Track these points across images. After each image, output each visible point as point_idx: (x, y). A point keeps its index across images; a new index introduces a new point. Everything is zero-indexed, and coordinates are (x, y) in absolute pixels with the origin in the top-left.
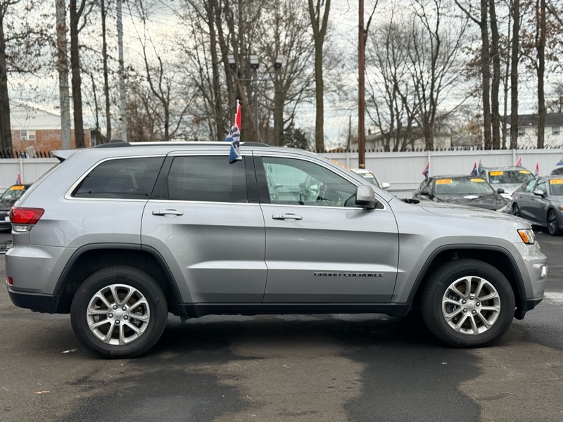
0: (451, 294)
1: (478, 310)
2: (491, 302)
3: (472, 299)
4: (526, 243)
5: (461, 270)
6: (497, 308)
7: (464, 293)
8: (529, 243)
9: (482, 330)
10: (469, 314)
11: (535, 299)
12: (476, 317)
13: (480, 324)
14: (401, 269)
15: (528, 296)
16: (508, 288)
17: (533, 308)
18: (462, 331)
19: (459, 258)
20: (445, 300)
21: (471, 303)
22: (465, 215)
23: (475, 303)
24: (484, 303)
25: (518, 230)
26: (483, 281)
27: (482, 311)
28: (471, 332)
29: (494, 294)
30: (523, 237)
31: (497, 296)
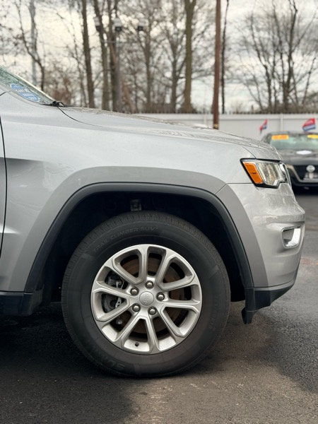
0: (111, 277)
1: (160, 308)
2: (187, 293)
3: (149, 287)
4: (257, 185)
5: (127, 231)
6: (195, 305)
7: (136, 275)
8: (263, 186)
9: (167, 344)
10: (143, 315)
11: (270, 289)
12: (157, 320)
13: (163, 333)
14: (12, 226)
15: (257, 283)
16: (218, 267)
17: (269, 305)
18: (129, 345)
19: (143, 209)
20: (99, 287)
21: (147, 294)
22: (148, 130)
23: (155, 294)
24: (173, 295)
25: (242, 160)
26: (171, 254)
27: (167, 310)
28: (144, 348)
29: (192, 279)
30: (250, 172)
31: (196, 281)
